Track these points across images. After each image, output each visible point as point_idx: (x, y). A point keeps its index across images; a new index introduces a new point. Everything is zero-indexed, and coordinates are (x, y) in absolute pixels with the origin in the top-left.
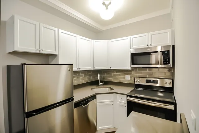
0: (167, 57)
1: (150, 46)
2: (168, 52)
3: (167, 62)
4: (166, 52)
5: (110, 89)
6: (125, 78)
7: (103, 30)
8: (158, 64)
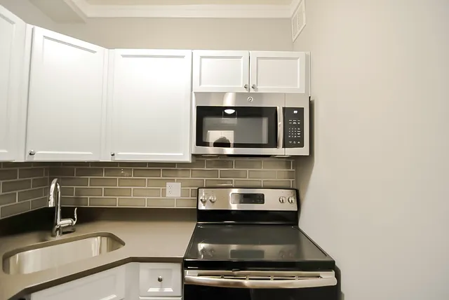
0: (297, 126)
1: (252, 91)
2: (301, 110)
3: (297, 140)
4: (295, 112)
5: (105, 239)
6: (164, 191)
7: (89, 14)
8: (276, 145)
